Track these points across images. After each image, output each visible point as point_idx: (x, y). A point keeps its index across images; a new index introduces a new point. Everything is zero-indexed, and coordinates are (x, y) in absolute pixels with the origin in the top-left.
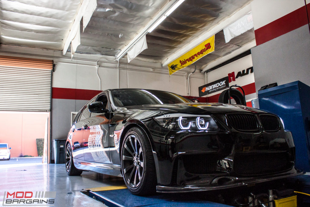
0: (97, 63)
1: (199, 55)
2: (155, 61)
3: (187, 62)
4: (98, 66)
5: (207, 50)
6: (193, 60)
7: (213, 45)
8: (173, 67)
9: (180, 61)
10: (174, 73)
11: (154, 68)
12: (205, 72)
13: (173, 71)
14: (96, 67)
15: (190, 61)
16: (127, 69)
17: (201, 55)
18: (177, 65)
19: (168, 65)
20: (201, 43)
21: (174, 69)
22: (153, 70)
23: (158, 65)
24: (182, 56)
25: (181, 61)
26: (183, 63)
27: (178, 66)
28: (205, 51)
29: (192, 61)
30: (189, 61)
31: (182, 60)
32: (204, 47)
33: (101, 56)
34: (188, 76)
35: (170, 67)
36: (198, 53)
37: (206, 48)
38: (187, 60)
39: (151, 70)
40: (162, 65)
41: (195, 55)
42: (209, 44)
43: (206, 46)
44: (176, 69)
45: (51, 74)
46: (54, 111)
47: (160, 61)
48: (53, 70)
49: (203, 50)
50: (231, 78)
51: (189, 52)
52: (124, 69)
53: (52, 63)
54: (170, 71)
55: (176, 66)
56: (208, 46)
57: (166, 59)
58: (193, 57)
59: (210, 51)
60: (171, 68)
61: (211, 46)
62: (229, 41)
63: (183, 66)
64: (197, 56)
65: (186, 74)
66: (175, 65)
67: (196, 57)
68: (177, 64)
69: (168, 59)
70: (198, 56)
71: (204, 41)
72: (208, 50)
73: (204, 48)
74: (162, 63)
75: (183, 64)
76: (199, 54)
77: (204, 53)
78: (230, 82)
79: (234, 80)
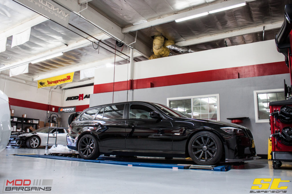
2: (28, 76)
3: (53, 83)
5: (68, 80)
6: (57, 83)
7: (72, 78)
8: (41, 84)
9: (48, 81)
10: (41, 88)
12: (63, 89)
13: (41, 86)
16: (6, 78)
17: (63, 82)
19: (38, 81)
20: (65, 74)
21: (42, 85)
22: (26, 82)
23: (30, 79)
24: (49, 78)
26: (49, 83)
27: (45, 84)
28: (66, 80)
30: (54, 83)
31: (50, 81)
32: (66, 77)
34: (51, 90)
36: (61, 80)
38: (53, 82)
39: (24, 82)
40: (33, 79)
41: (59, 80)
42: (70, 76)
43: (67, 77)
44: (44, 85)
47: (32, 77)
49: (65, 79)
50: (81, 97)
51: (55, 77)
54: (39, 86)
56: (69, 78)
58: (57, 81)
59: (69, 81)
60: (39, 84)
61: (70, 78)
62: (82, 79)
63: (49, 85)
64: (60, 82)
65: (49, 88)
66: (43, 82)
68: (45, 82)
69: (38, 76)
71: (67, 74)
74: (34, 78)
76: (62, 80)
77: (65, 81)
78: (79, 100)
79: (82, 99)
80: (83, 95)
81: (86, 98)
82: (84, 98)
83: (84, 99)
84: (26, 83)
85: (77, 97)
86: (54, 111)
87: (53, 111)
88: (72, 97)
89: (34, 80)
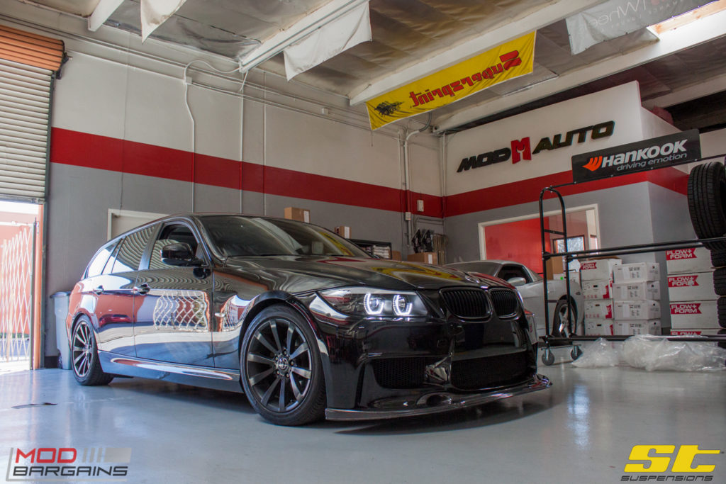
0: (187, 71)
1: (480, 79)
2: (334, 88)
4: (191, 79)
5: (507, 69)
6: (456, 93)
7: (528, 57)
10: (386, 124)
11: (329, 108)
12: (442, 133)
13: (385, 118)
14: (185, 82)
15: (446, 94)
16: (264, 99)
17: (485, 80)
18: (401, 103)
19: (367, 103)
20: (488, 51)
21: (388, 114)
22: (327, 111)
24: (418, 81)
25: (415, 93)
26: (419, 99)
27: (402, 108)
28: (501, 71)
29: (452, 94)
31: (420, 90)
32: (498, 61)
33: (198, 53)
34: (405, 138)
35: (375, 109)
36: (474, 77)
37: (503, 64)
38: (435, 92)
39: (323, 111)
40: (348, 101)
44: (396, 113)
45: (49, 83)
46: (55, 203)
47: (345, 89)
48: (57, 75)
49: (494, 68)
50: (521, 152)
51: (442, 71)
52: (257, 98)
53: (60, 48)
54: (375, 118)
55: (395, 105)
56: (512, 60)
57: (366, 85)
58: (457, 86)
59: (514, 73)
60: (377, 112)
62: (582, 49)
63: (420, 106)
64: (471, 84)
65: (400, 132)
66: (391, 102)
67: (466, 86)
68: (400, 101)
69: (370, 85)
70: (476, 83)
71: (500, 45)
72: (511, 68)
73: (496, 64)
74: (350, 95)
75: (422, 103)
76: (478, 77)
77: (496, 76)
78: (514, 162)
79: (527, 157)
80: (526, 141)
81: (544, 153)
82: (536, 151)
83: (533, 156)
84: (329, 113)
85: (506, 151)
86: (423, 210)
87: (420, 213)
88: (481, 157)
89: (352, 103)
